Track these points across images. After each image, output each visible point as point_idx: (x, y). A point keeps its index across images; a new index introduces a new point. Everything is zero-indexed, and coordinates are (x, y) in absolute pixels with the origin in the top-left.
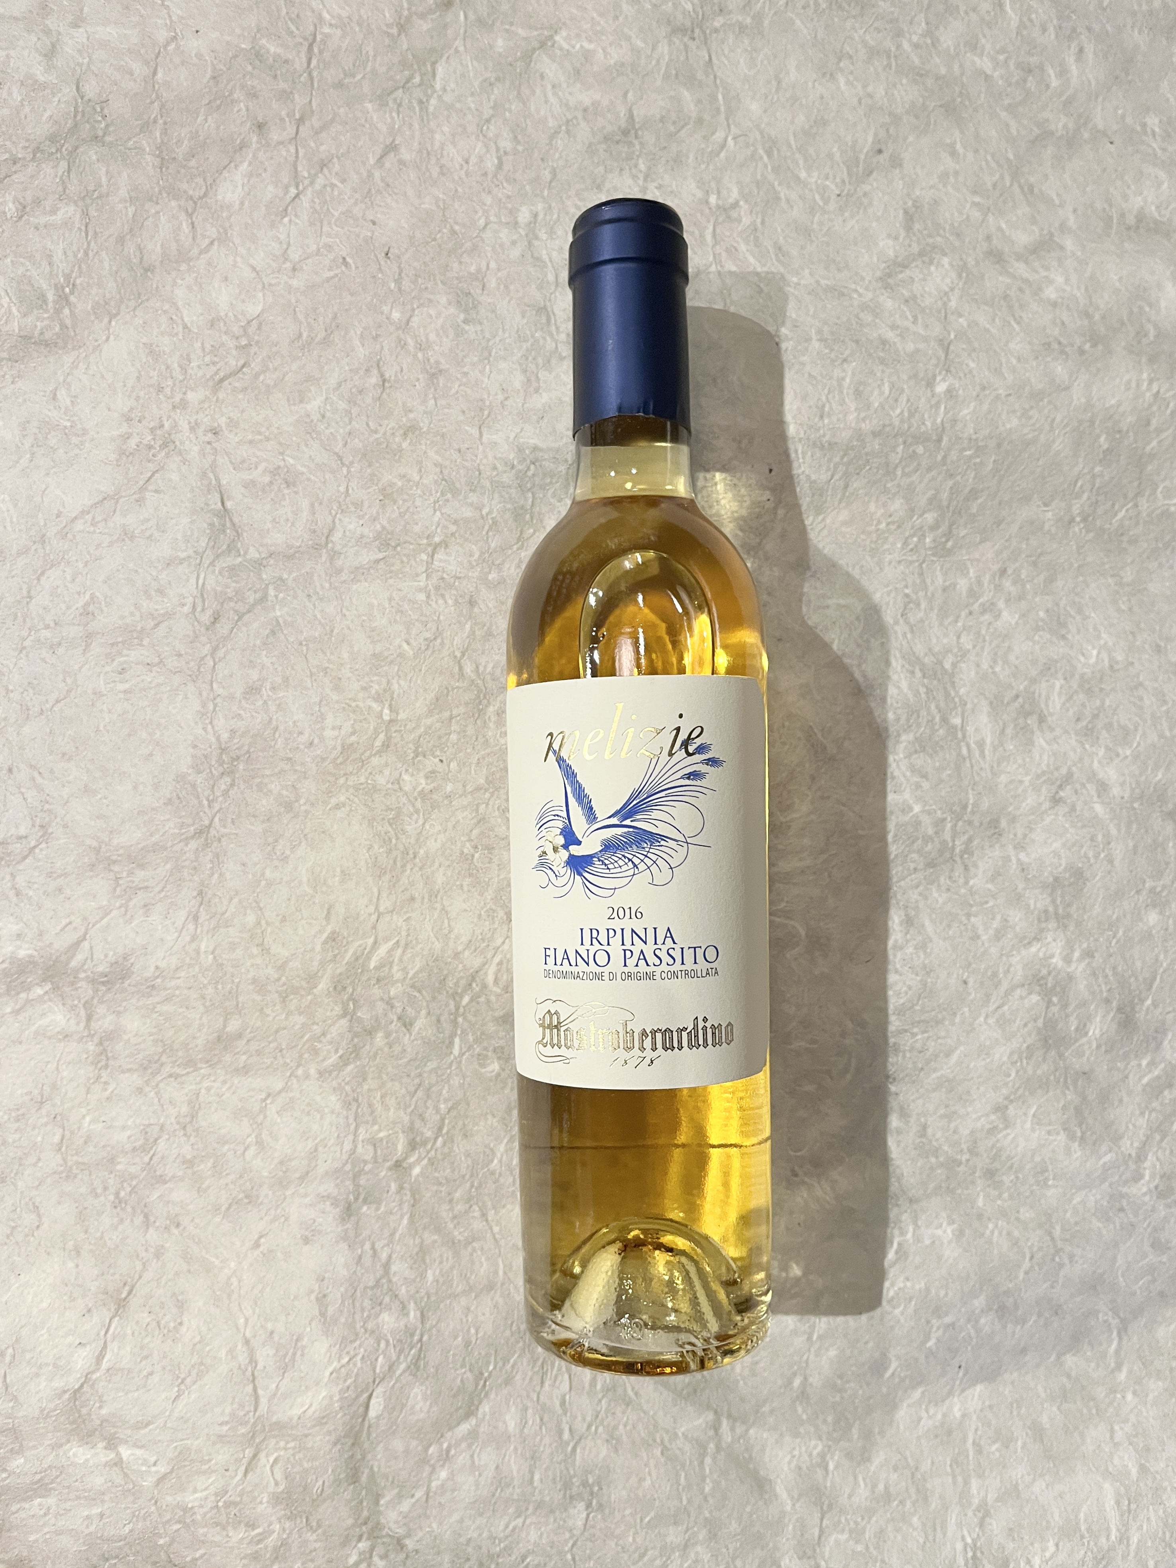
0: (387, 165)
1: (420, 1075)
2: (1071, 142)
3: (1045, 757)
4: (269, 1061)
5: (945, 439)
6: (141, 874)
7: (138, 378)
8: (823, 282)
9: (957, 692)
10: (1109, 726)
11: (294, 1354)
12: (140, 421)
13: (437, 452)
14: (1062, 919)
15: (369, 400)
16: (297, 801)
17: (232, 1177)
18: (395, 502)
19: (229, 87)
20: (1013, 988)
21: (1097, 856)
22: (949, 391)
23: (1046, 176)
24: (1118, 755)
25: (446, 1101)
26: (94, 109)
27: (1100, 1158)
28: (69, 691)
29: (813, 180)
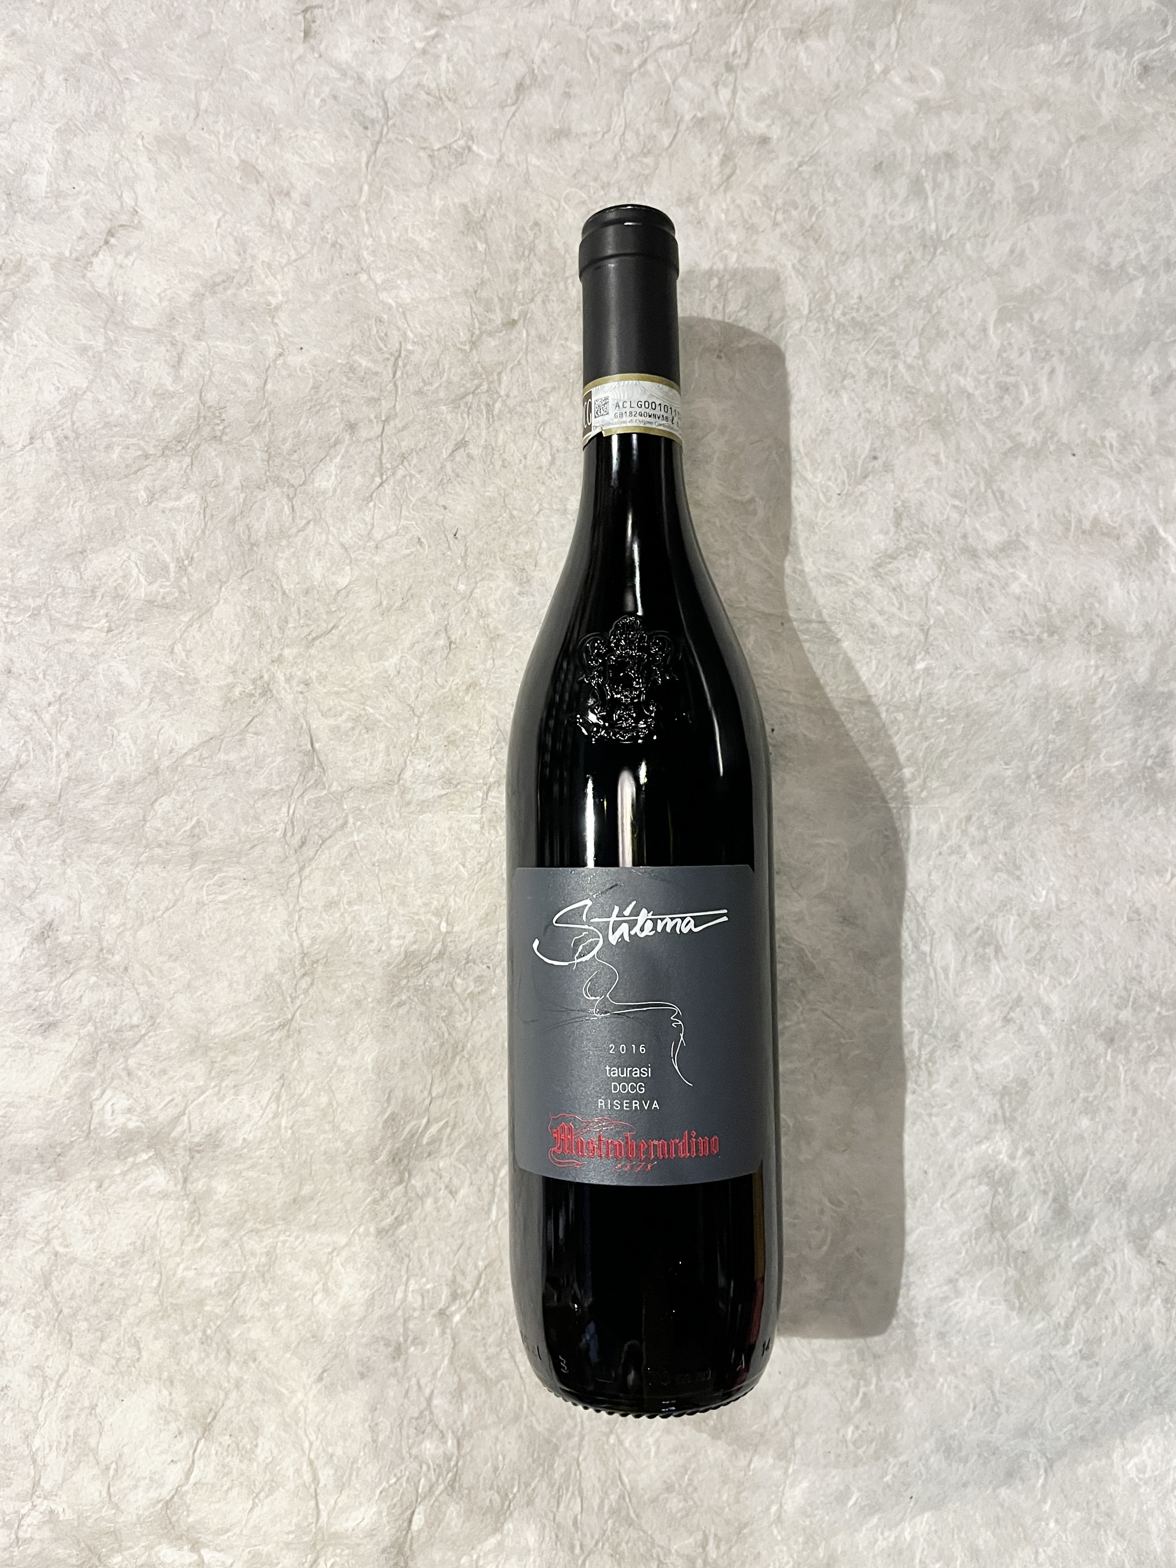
0: (458, 459)
1: (462, 1236)
2: (1037, 454)
3: (1000, 984)
4: (336, 1220)
5: (921, 710)
6: (233, 1059)
7: (243, 636)
8: (824, 570)
9: (927, 923)
10: (1054, 958)
11: (350, 1475)
12: (243, 673)
13: (494, 706)
14: (1008, 1121)
15: (438, 659)
16: (366, 999)
17: (301, 1318)
18: (458, 747)
19: (327, 396)
20: (966, 1179)
21: (1039, 1070)
22: (927, 670)
23: (1015, 483)
24: (1060, 984)
25: (483, 1259)
26: (214, 413)
27: (1034, 1325)
28: (177, 901)
29: (817, 481)
